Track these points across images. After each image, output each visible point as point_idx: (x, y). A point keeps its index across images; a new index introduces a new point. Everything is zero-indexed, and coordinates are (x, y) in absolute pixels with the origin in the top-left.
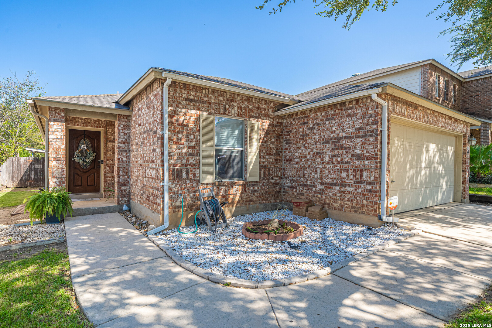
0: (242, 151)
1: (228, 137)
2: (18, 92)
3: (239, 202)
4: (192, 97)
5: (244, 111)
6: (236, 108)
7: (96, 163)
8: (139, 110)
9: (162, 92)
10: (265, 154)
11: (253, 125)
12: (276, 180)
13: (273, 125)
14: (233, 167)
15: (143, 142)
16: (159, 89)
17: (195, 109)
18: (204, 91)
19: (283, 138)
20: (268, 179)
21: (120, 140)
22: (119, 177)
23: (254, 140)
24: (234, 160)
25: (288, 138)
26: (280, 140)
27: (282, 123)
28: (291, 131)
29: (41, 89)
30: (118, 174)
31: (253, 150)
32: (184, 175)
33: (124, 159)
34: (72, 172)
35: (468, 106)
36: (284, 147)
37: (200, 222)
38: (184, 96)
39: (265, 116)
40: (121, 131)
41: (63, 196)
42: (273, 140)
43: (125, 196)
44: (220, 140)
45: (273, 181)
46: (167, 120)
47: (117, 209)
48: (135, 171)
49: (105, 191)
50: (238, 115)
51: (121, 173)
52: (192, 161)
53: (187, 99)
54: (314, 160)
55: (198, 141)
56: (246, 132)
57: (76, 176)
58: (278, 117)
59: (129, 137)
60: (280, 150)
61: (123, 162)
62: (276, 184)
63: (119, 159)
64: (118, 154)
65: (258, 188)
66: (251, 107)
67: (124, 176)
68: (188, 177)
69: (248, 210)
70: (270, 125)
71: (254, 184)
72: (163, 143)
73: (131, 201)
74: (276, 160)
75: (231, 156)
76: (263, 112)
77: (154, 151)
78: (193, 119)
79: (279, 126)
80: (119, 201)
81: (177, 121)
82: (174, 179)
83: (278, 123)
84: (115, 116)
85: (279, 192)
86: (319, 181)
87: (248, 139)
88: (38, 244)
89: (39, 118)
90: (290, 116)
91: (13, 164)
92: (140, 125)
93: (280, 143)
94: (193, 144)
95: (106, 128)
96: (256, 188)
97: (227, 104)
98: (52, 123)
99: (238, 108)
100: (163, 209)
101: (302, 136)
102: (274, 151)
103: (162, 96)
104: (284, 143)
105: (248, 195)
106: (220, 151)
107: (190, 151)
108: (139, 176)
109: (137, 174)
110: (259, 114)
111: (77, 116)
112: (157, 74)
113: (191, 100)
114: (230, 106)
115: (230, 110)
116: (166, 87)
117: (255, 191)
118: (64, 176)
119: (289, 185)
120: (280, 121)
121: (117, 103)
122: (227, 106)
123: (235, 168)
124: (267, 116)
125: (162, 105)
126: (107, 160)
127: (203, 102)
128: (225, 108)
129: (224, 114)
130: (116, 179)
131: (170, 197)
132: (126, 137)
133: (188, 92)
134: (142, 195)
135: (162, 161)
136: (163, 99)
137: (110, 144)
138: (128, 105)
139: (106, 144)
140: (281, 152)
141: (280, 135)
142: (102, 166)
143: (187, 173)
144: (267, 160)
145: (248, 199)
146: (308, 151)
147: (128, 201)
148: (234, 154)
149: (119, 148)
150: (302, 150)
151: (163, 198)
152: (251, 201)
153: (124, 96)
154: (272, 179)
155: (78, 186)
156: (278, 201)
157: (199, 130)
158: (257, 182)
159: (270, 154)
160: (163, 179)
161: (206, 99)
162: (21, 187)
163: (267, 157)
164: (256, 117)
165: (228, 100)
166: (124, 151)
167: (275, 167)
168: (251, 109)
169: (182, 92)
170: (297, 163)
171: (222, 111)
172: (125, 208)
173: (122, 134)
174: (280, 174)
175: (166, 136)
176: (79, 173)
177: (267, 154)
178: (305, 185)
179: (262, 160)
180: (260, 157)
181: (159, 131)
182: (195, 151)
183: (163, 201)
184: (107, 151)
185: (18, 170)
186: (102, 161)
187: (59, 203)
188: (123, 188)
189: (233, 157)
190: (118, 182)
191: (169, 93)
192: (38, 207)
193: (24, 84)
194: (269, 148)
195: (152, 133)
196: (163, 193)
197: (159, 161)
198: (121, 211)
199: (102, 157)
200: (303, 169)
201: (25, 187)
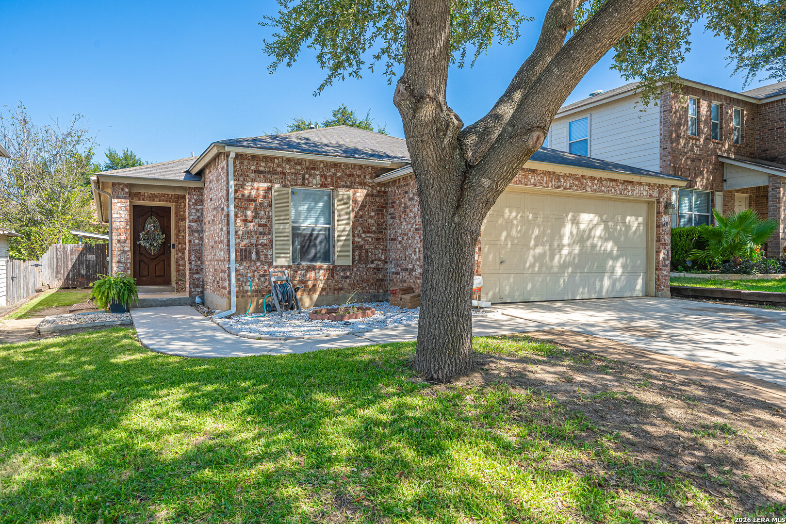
0: (329, 229)
1: (309, 210)
2: (61, 147)
3: (323, 289)
4: (262, 169)
5: (329, 180)
6: (318, 178)
7: (166, 247)
8: (210, 182)
9: (227, 166)
10: (361, 232)
11: (340, 196)
12: (378, 265)
13: (372, 195)
14: (315, 246)
15: (213, 220)
16: (225, 162)
17: (265, 182)
18: (276, 161)
19: (387, 211)
20: (366, 263)
21: (192, 217)
22: (190, 263)
23: (343, 214)
24: (316, 238)
25: (392, 210)
26: (383, 214)
27: (385, 192)
28: (394, 202)
29: (91, 140)
30: (189, 259)
31: (342, 227)
32: (254, 256)
33: (197, 241)
34: (138, 259)
35: (767, 146)
36: (389, 223)
37: (271, 309)
38: (253, 168)
39: (360, 184)
40: (192, 207)
41: (129, 282)
42: (372, 214)
43: (198, 287)
44: (298, 214)
45: (373, 266)
46: (232, 196)
47: (189, 302)
48: (208, 254)
49: (177, 283)
50: (322, 186)
51: (193, 257)
52: (263, 240)
53: (255, 172)
54: (414, 238)
55: (269, 218)
56: (333, 205)
57: (142, 263)
58: (379, 184)
59: (202, 214)
60: (384, 226)
61: (195, 245)
62: (378, 269)
63: (190, 241)
64: (190, 235)
65: (351, 274)
66: (339, 174)
67: (196, 261)
68: (258, 259)
69: (337, 300)
70: (367, 195)
71: (344, 269)
72: (228, 220)
73: (205, 292)
74: (378, 239)
75: (311, 235)
76: (357, 180)
77: (222, 229)
78: (262, 193)
79: (382, 196)
80: (190, 292)
81: (243, 196)
82: (242, 260)
83: (379, 192)
84: (185, 189)
85: (382, 280)
86: (418, 263)
87: (336, 211)
88: (107, 324)
89: (99, 194)
90: (394, 182)
91: (57, 254)
92: (211, 200)
93: (382, 218)
94: (263, 221)
95: (177, 202)
96: (348, 274)
97: (307, 173)
98: (115, 201)
99: (322, 176)
100: (229, 293)
101: (404, 208)
102: (374, 228)
103: (227, 170)
104: (389, 217)
105: (337, 282)
106: (298, 228)
107: (261, 229)
108: (211, 260)
109: (209, 258)
110: (351, 183)
111: (142, 191)
112: (220, 148)
113: (261, 172)
114: (310, 175)
115: (310, 180)
116: (231, 161)
117: (347, 277)
118: (129, 261)
119: (393, 270)
120: (383, 189)
121: (188, 172)
122: (307, 176)
123: (318, 248)
124: (363, 185)
125: (228, 179)
126: (179, 243)
127: (276, 173)
128: (304, 178)
129: (303, 184)
130: (188, 266)
131: (238, 280)
132: (198, 214)
133: (257, 164)
134: (214, 281)
135: (228, 241)
136: (228, 173)
137: (181, 223)
138: (200, 174)
139: (177, 222)
140: (385, 229)
141: (382, 207)
142: (173, 251)
143: (258, 253)
144: (363, 239)
145: (337, 287)
146: (409, 226)
147: (202, 292)
148: (315, 232)
149: (189, 228)
150: (404, 226)
151: (230, 280)
152: (341, 289)
153: (194, 165)
154: (372, 262)
155: (144, 276)
156: (381, 291)
157: (270, 205)
158: (349, 266)
159: (368, 232)
160: (229, 260)
161: (279, 169)
162: (68, 288)
163: (363, 235)
164: (347, 187)
165: (307, 168)
166: (195, 231)
167: (376, 248)
168: (339, 178)
169: (250, 164)
170: (400, 243)
171: (300, 182)
172: (198, 300)
173: (194, 211)
174: (383, 257)
175: (232, 214)
176: (146, 260)
177: (364, 232)
178: (407, 270)
179: (357, 239)
180: (353, 236)
181: (225, 208)
182: (266, 229)
183: (230, 284)
184: (179, 231)
185: (64, 262)
186: (174, 245)
187: (124, 290)
188: (196, 276)
189: (314, 236)
190: (190, 269)
191: (235, 167)
192: (104, 293)
193: (69, 134)
194: (366, 224)
195: (220, 209)
196: (229, 276)
197: (226, 241)
198: (193, 304)
199: (173, 241)
200: (405, 249)
201: (73, 288)
